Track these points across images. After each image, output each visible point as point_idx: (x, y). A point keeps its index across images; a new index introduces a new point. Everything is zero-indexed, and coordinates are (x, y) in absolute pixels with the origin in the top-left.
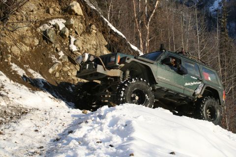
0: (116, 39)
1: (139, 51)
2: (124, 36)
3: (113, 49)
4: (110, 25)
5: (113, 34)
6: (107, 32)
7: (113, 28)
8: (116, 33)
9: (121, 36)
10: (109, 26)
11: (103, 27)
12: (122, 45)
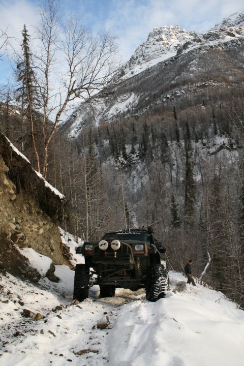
0: (19, 164)
1: (44, 179)
2: (28, 161)
3: (16, 177)
4: (12, 145)
5: (16, 158)
6: (9, 155)
7: (16, 150)
8: (19, 156)
9: (25, 160)
10: (11, 147)
11: (4, 147)
12: (26, 171)
